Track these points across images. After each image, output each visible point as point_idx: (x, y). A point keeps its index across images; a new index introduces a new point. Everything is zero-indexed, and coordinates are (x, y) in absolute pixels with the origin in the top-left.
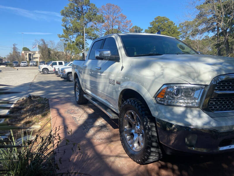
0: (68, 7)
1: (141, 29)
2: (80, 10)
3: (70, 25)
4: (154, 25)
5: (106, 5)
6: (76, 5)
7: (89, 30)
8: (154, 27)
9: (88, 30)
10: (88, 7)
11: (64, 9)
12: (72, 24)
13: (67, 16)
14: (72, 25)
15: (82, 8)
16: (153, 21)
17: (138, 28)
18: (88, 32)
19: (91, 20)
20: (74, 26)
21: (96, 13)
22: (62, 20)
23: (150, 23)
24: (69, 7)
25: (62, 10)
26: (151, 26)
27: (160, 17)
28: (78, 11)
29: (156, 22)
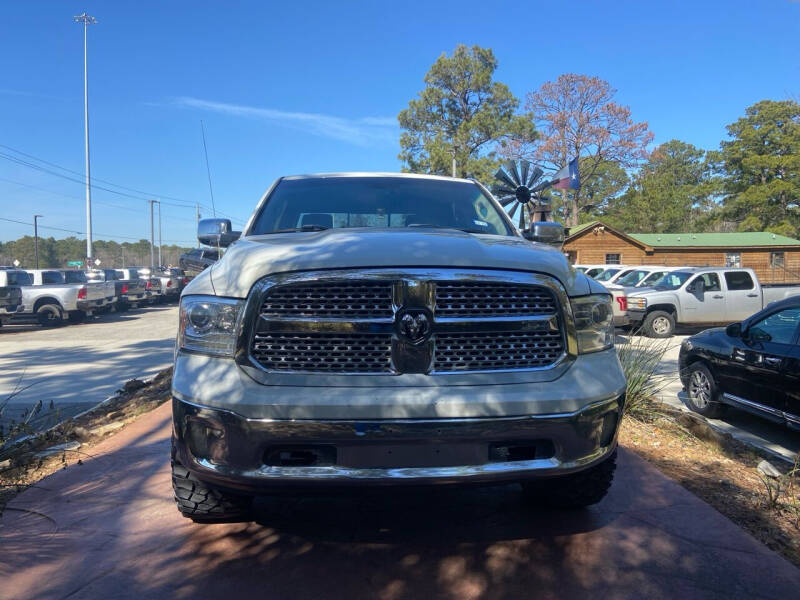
0: (419, 100)
1: (698, 149)
2: (459, 105)
3: (422, 156)
4: (744, 133)
5: (556, 82)
6: (445, 92)
7: (482, 166)
8: (746, 141)
9: (478, 167)
10: (484, 96)
11: (408, 108)
12: (429, 150)
13: (416, 127)
14: (428, 156)
15: (466, 101)
16: (742, 121)
17: (683, 149)
18: (479, 174)
19: (488, 136)
20: (432, 158)
21: (511, 111)
22: (401, 141)
23: (728, 127)
24: (422, 100)
25: (402, 110)
26: (733, 139)
27: (768, 102)
28: (452, 110)
29: (751, 120)
